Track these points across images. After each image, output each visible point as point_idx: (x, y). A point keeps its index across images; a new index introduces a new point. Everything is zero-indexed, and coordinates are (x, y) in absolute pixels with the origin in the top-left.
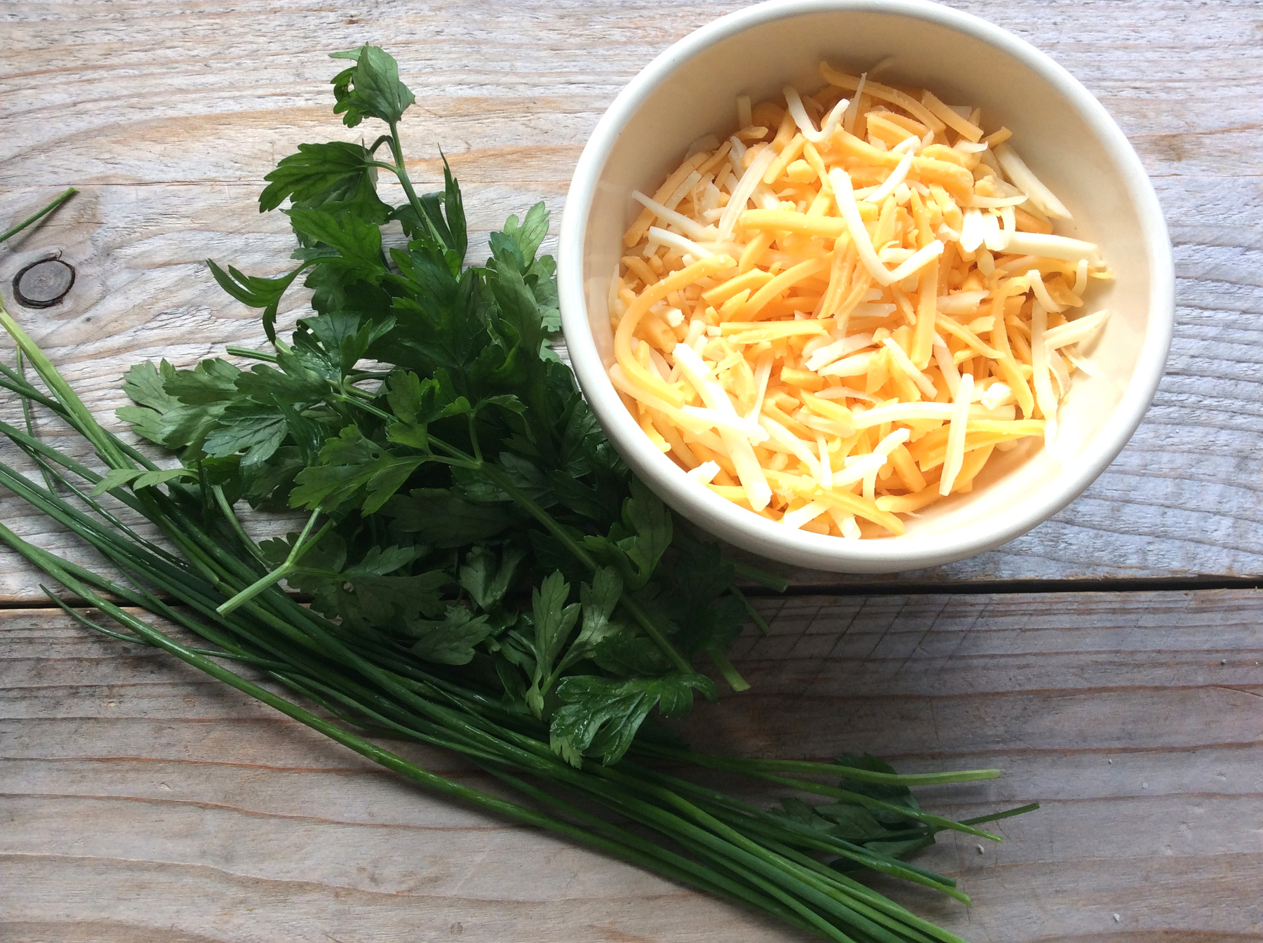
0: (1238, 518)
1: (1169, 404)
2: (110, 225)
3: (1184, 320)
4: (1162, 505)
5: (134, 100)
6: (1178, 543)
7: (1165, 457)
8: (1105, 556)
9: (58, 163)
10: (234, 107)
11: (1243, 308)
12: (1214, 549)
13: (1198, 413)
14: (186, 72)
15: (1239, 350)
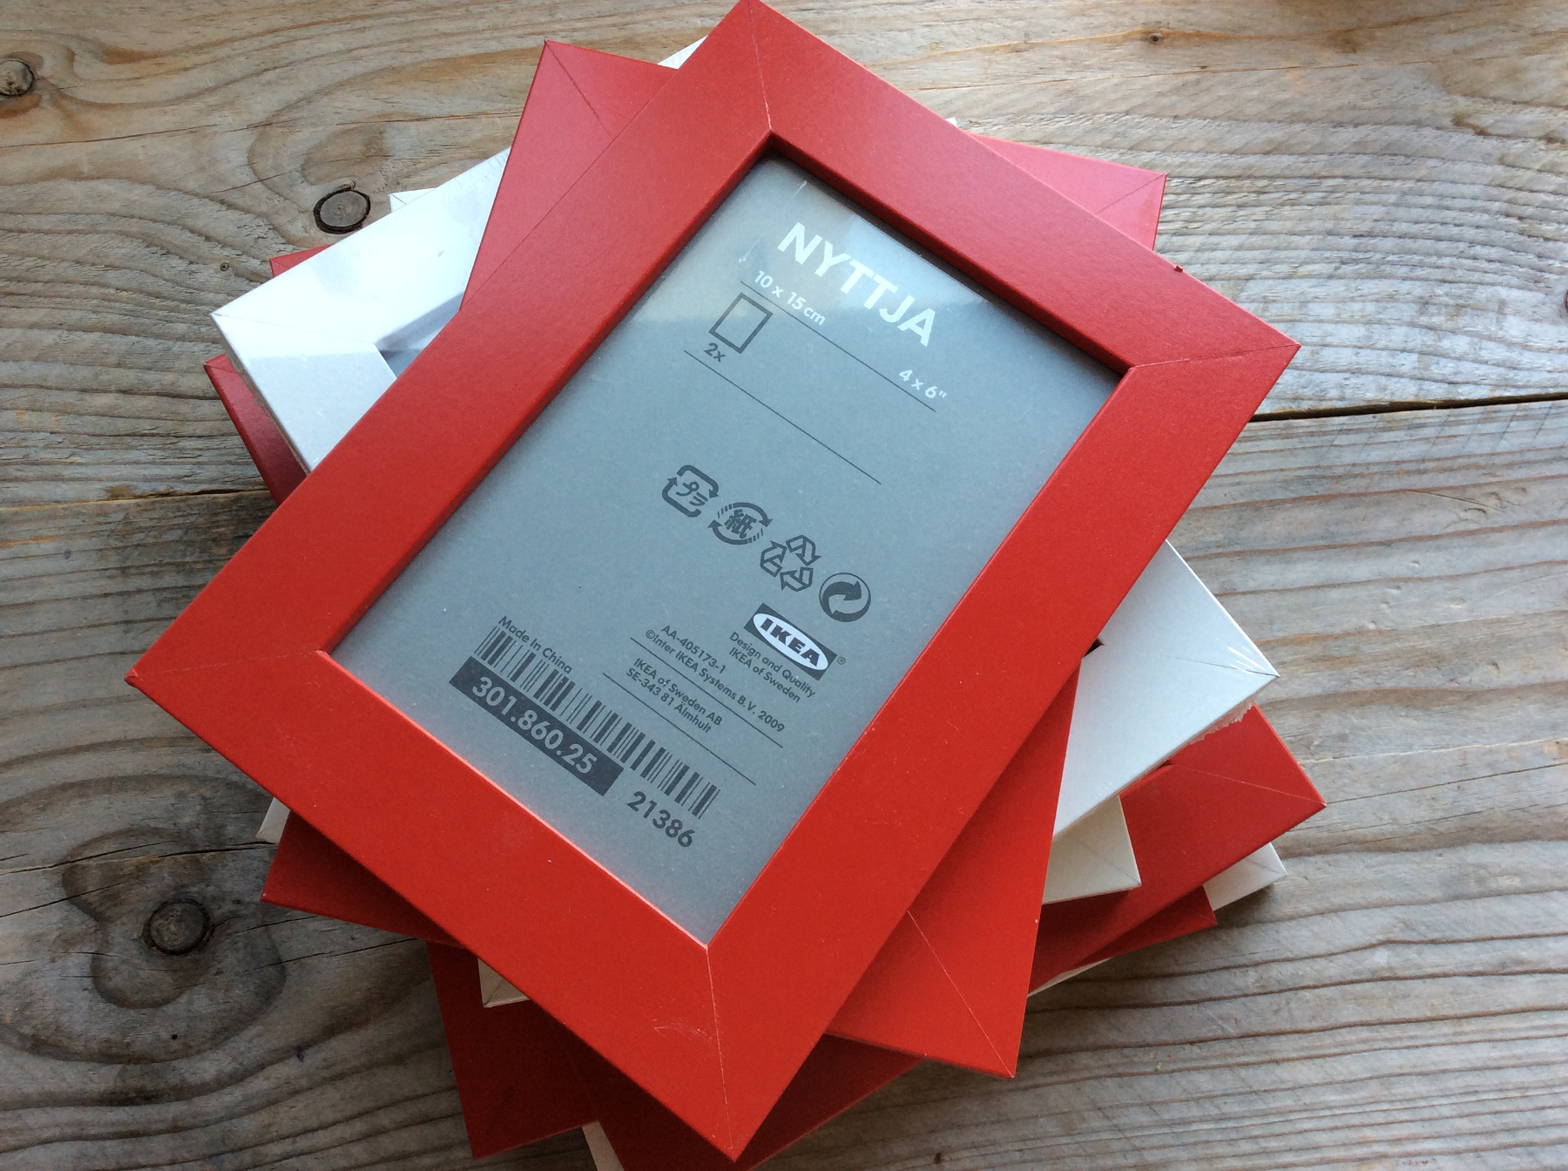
0: (1422, 353)
1: (1356, 261)
2: (396, 158)
3: (1367, 190)
4: (1355, 347)
5: (405, 45)
6: (1371, 378)
7: (1357, 306)
8: (1308, 392)
9: (340, 105)
10: (494, 46)
11: (1417, 177)
12: (1402, 380)
13: (1383, 267)
14: (449, 18)
15: (1415, 213)
